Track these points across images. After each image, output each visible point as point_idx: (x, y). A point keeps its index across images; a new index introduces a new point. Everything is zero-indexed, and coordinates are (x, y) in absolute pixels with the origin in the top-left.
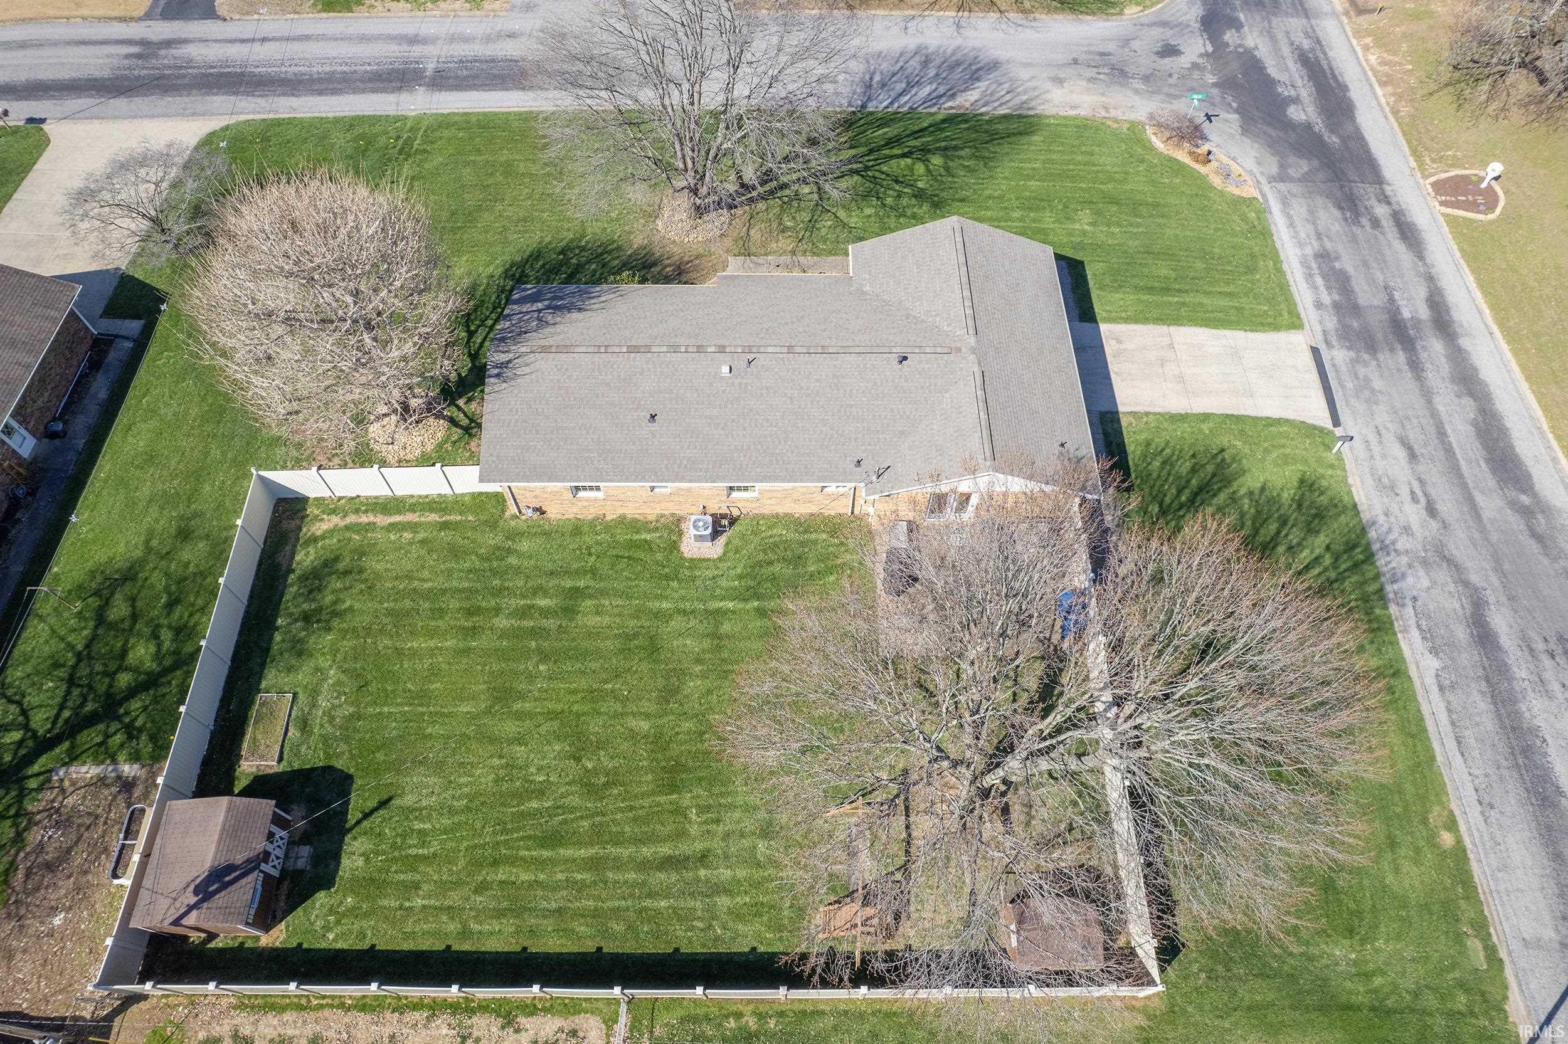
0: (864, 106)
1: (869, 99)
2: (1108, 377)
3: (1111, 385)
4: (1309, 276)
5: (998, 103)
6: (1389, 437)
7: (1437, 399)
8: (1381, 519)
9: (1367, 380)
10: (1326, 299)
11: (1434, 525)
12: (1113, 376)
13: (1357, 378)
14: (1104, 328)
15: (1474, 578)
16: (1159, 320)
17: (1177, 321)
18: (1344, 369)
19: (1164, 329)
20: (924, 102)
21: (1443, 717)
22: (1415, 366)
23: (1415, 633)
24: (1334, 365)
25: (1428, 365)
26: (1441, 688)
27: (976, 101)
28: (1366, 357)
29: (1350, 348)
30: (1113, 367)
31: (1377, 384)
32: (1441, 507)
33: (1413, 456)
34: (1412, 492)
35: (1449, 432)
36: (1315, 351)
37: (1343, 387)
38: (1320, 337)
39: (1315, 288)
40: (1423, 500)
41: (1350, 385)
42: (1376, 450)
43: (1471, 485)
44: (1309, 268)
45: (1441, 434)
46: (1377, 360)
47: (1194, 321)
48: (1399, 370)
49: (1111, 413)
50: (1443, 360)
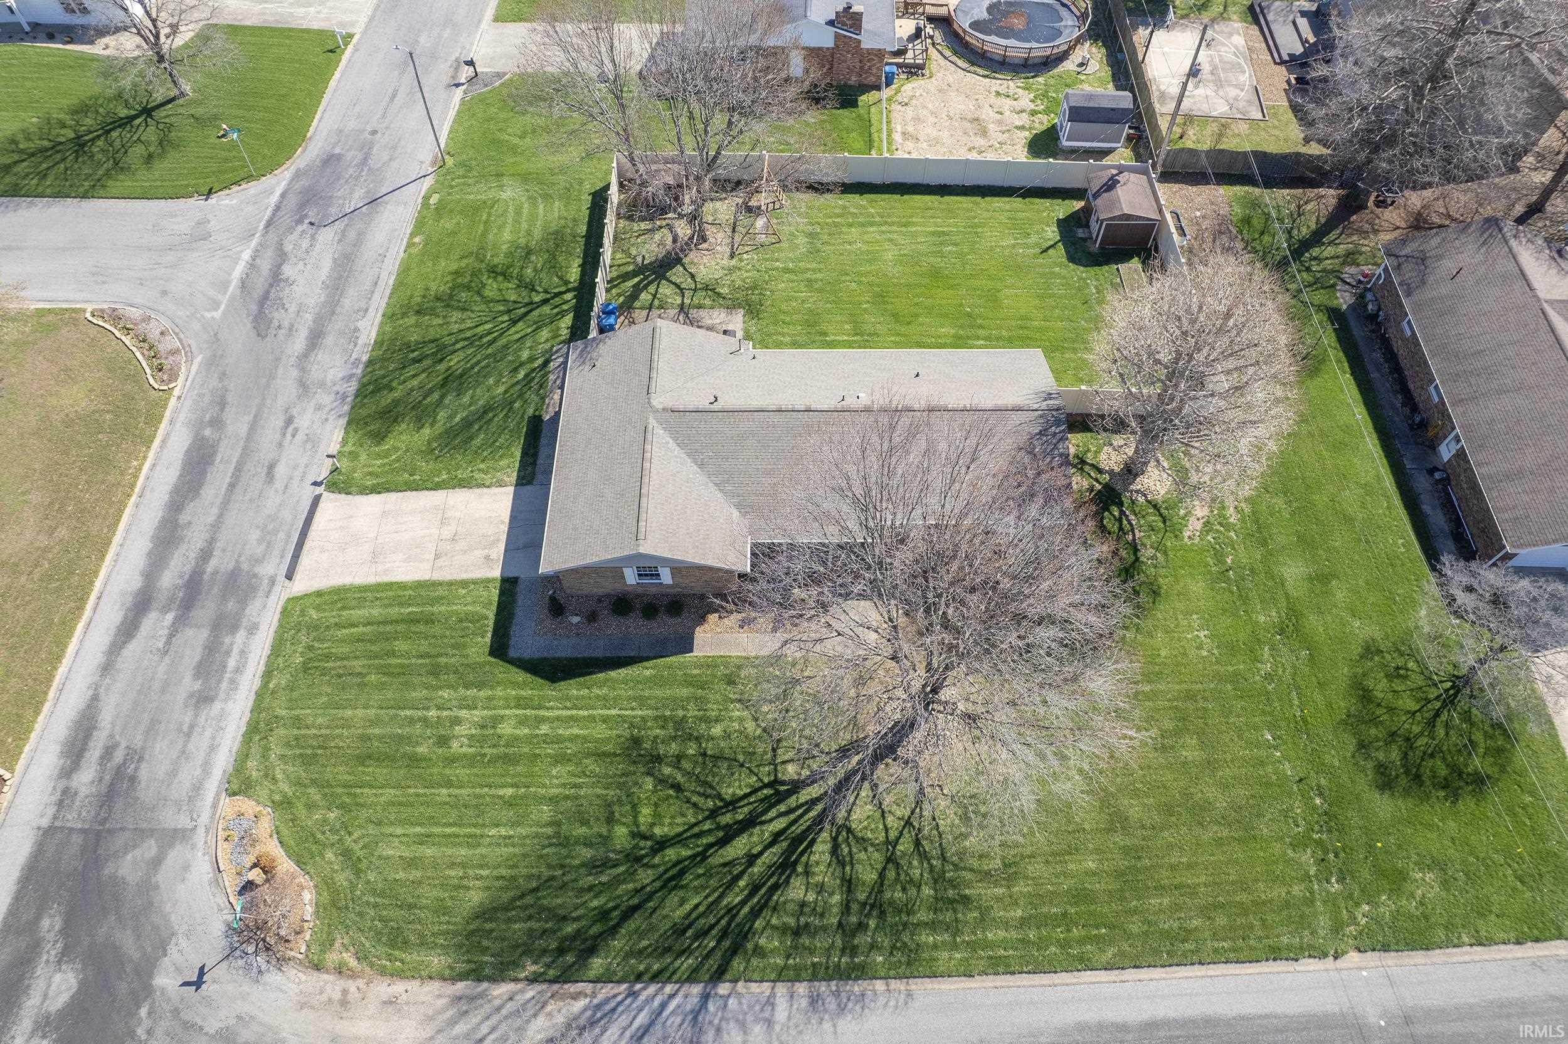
0: (705, 997)
1: (696, 1014)
2: (513, 518)
3: (512, 511)
4: (238, 670)
5: (504, 1012)
6: (279, 484)
7: (211, 519)
8: (331, 418)
9: (260, 541)
10: (240, 636)
11: (295, 412)
12: (507, 521)
13: (269, 543)
14: (497, 573)
15: (295, 373)
16: (435, 584)
17: (419, 585)
18: (276, 552)
19: (437, 576)
20: (614, 1010)
21: (377, 296)
22: (206, 555)
23: (360, 342)
24: (282, 557)
25: (192, 555)
26: (367, 310)
27: (535, 1015)
28: (245, 567)
29: (255, 576)
30: (505, 528)
31: (255, 535)
32: (280, 423)
33: (271, 467)
34: (293, 436)
35: (225, 486)
36: (289, 577)
37: (289, 536)
38: (277, 588)
39: (242, 653)
40: (290, 430)
41: (281, 535)
42: (298, 474)
43: (242, 443)
44: (232, 681)
45: (232, 486)
46: (237, 561)
47: (402, 586)
48: (224, 550)
49: (522, 485)
50: (172, 563)
